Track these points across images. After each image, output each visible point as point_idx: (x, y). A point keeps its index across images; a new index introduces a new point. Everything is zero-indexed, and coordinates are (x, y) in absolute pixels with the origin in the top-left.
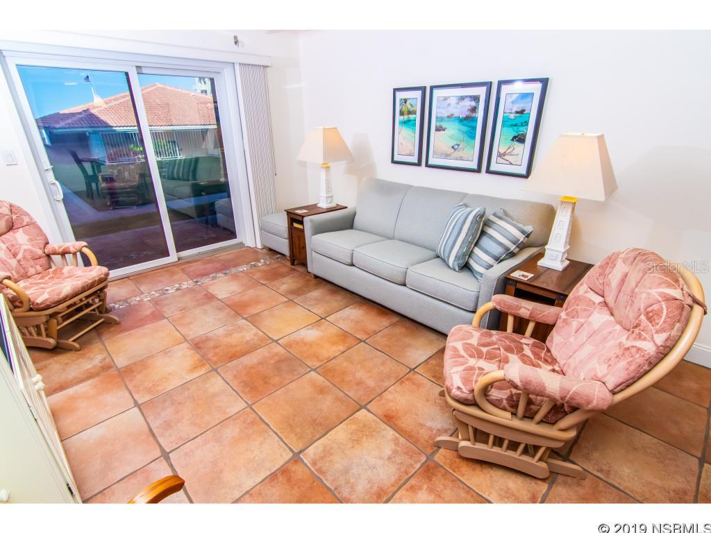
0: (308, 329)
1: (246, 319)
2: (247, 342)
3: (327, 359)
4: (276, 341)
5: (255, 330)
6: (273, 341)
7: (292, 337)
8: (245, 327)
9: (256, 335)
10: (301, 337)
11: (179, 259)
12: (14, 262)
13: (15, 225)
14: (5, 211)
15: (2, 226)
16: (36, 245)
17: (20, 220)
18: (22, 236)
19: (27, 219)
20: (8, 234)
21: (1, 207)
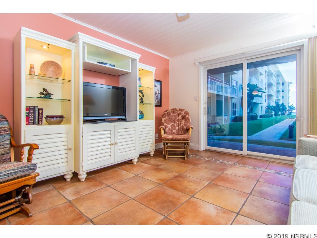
4: (192, 197)
11: (248, 155)
12: (177, 128)
13: (184, 117)
14: (183, 112)
15: (180, 117)
16: (185, 125)
17: (186, 116)
18: (183, 121)
19: (187, 116)
20: (181, 119)
21: (182, 111)
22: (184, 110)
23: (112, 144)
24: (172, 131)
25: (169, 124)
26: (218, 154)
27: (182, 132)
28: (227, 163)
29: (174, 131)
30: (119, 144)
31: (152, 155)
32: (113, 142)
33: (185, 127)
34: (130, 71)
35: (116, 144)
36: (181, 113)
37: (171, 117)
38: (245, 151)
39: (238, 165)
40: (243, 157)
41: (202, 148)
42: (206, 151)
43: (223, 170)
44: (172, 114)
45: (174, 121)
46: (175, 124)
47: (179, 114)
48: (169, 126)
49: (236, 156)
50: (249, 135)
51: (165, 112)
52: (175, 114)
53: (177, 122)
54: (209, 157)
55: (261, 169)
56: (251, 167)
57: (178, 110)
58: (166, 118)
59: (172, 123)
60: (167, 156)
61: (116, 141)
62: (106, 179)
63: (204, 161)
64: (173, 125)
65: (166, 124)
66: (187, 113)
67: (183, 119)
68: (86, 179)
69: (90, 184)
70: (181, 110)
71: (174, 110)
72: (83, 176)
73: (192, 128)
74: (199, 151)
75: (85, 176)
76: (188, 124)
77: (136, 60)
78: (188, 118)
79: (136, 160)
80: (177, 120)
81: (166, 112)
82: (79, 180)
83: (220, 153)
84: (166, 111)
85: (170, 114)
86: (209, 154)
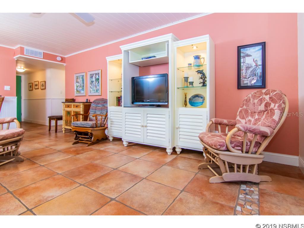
0: (52, 197)
1: (112, 199)
2: (103, 182)
3: (49, 179)
4: (81, 185)
5: (100, 190)
6: (83, 185)
7: (69, 188)
8: (109, 192)
9: (98, 187)
10: (61, 189)
15: (263, 106)
23: (142, 126)
25: (243, 118)
30: (150, 128)
37: (250, 106)
44: (252, 100)
46: (253, 120)
48: (243, 121)
52: (256, 102)
61: (146, 125)
65: (240, 117)
71: (256, 94)
85: (250, 99)
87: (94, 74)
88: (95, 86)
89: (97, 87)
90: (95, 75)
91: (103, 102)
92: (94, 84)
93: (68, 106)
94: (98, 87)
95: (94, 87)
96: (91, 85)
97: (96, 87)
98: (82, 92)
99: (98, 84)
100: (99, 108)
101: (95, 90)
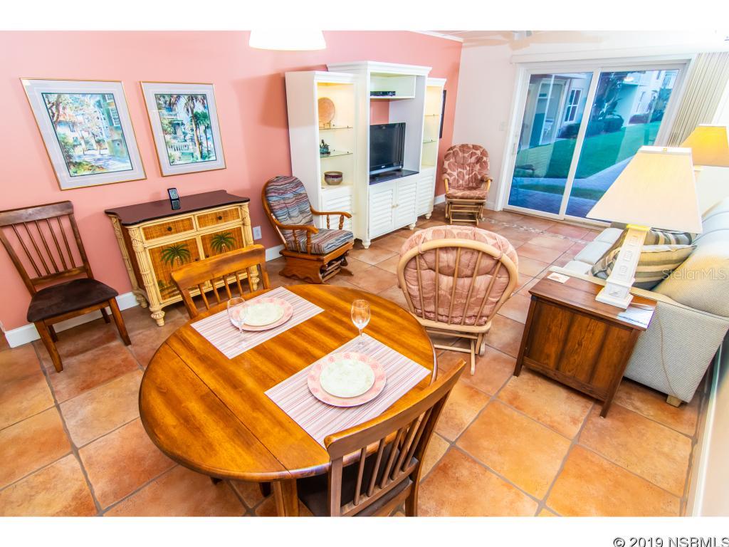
11: (565, 220)
12: (467, 177)
13: (479, 160)
14: (478, 152)
15: (473, 160)
16: (480, 173)
17: (482, 158)
18: (478, 167)
19: (485, 159)
20: (474, 164)
21: (477, 150)
22: (480, 147)
23: (393, 207)
24: (458, 181)
25: (454, 171)
26: (522, 217)
27: (474, 185)
28: (533, 231)
29: (461, 182)
30: (401, 205)
31: (428, 218)
32: (394, 204)
33: (479, 177)
34: (414, 97)
35: (397, 205)
36: (475, 154)
37: (458, 159)
38: (562, 215)
39: (546, 234)
40: (557, 222)
41: (499, 208)
42: (505, 211)
43: (526, 240)
44: (461, 154)
45: (463, 166)
46: (465, 171)
47: (472, 154)
48: (455, 174)
49: (547, 221)
50: (576, 177)
51: (449, 150)
52: (466, 155)
53: (468, 168)
54: (508, 222)
55: (574, 240)
56: (562, 237)
57: (471, 147)
58: (451, 160)
59: (459, 170)
60: (451, 220)
61: (397, 203)
62: (390, 247)
63: (503, 227)
64: (460, 172)
65: (451, 170)
66: (484, 153)
67: (477, 163)
68: (370, 246)
69: (377, 252)
70: (475, 147)
71: (464, 147)
72: (367, 244)
73: (491, 181)
74: (493, 212)
75: (369, 243)
76: (484, 172)
77: (424, 77)
78: (485, 162)
79: (414, 225)
80: (468, 165)
81: (452, 151)
82: (363, 248)
83: (525, 216)
84: (451, 148)
85: (458, 153)
86: (508, 217)
87: (179, 96)
88: (192, 140)
89: (205, 144)
90: (183, 101)
91: (292, 185)
92: (185, 134)
93: (170, 229)
94: (210, 143)
95: (189, 143)
96: (168, 137)
97: (200, 144)
98: (116, 165)
99: (205, 132)
100: (290, 201)
101: (198, 154)
